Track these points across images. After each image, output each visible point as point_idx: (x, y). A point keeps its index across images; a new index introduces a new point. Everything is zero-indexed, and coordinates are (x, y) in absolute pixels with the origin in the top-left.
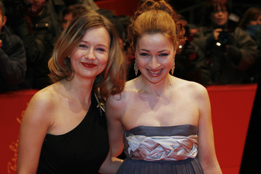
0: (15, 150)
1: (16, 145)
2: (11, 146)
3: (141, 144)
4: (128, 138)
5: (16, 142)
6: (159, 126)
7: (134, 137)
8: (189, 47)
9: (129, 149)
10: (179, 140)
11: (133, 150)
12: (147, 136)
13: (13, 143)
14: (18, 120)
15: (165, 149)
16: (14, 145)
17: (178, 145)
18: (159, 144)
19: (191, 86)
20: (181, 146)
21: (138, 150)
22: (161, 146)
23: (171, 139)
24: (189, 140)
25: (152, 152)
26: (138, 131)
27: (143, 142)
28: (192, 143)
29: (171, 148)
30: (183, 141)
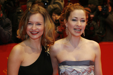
0: (6, 73)
1: (7, 70)
2: (4, 71)
3: (66, 70)
4: (60, 67)
5: (6, 69)
6: (75, 61)
7: (62, 66)
8: (91, 24)
9: (61, 72)
10: (84, 68)
11: (62, 73)
12: (69, 66)
13: (5, 69)
14: (7, 58)
15: (78, 72)
16: (5, 71)
17: (84, 70)
18: (75, 70)
19: (91, 42)
20: (86, 70)
21: (64, 73)
22: (76, 71)
23: (81, 67)
24: (90, 68)
25: (71, 73)
26: (65, 63)
27: (67, 69)
28: (91, 69)
29: (81, 72)
30: (87, 68)
